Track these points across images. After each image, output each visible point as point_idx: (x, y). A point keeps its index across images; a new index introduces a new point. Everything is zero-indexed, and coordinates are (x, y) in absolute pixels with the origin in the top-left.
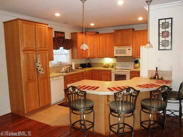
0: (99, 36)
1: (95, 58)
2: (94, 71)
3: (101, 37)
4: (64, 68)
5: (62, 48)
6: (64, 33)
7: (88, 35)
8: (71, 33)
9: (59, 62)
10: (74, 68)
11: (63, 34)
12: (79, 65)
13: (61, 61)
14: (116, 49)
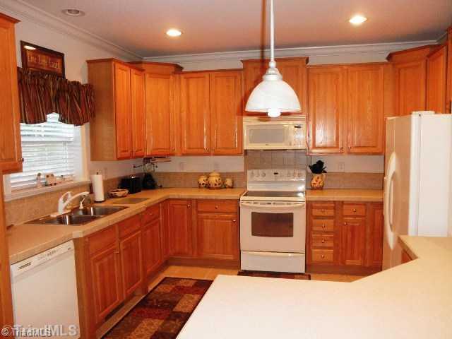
0: (187, 79)
1: (173, 155)
2: (171, 202)
3: (193, 83)
4: (65, 200)
5: (53, 117)
6: (61, 56)
7: (147, 76)
8: (89, 62)
9: (42, 177)
10: (100, 195)
11: (59, 61)
12: (118, 183)
13: (49, 172)
14: (249, 124)
